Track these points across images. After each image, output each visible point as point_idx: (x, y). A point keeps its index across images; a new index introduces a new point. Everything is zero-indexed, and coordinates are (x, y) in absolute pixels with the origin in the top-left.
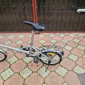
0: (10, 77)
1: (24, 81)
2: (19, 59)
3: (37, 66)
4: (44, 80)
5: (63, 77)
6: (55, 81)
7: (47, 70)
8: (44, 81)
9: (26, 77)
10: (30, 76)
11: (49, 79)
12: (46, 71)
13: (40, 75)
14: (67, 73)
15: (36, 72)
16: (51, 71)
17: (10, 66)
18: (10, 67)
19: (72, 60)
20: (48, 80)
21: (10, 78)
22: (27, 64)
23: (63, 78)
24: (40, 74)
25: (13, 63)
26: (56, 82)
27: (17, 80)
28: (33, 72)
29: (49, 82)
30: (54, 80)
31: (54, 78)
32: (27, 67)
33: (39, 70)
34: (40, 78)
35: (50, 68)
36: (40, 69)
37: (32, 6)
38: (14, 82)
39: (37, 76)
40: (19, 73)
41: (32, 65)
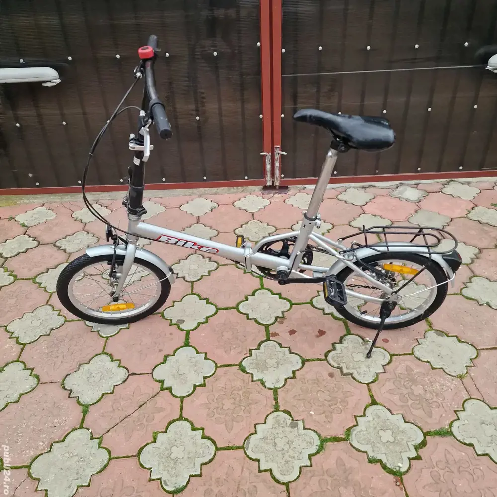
0: (203, 385)
1: (276, 399)
2: (218, 309)
3: (318, 337)
4: (369, 390)
5: (461, 377)
6: (421, 392)
7: (374, 349)
8: (372, 396)
9: (278, 381)
10: (294, 377)
11: (393, 387)
12: (369, 355)
13: (345, 371)
14: (476, 361)
15: (318, 360)
16: (392, 356)
17: (187, 338)
18: (187, 344)
19: (488, 304)
20: (390, 392)
21: (201, 385)
22: (267, 327)
23: (457, 381)
24: (343, 365)
25: (199, 324)
26: (428, 396)
27: (240, 392)
28: (308, 360)
29: (396, 398)
30: (418, 390)
31: (414, 381)
32: (268, 340)
33: (334, 349)
34: (347, 385)
35: (386, 341)
36: (338, 346)
37: (260, 48)
38: (228, 404)
39: (331, 375)
40: (240, 365)
41: (292, 332)
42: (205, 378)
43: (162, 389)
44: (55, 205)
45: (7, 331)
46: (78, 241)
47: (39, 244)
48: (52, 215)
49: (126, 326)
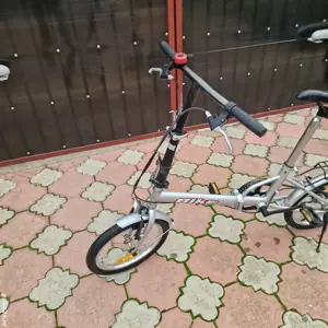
0: (222, 305)
2: (195, 238)
3: (277, 244)
9: (272, 287)
10: (281, 280)
12: (318, 250)
13: (311, 266)
15: (288, 262)
17: (187, 269)
18: (190, 274)
22: (238, 244)
25: (188, 254)
27: (253, 304)
28: (282, 264)
32: (246, 255)
33: (293, 251)
36: (294, 248)
37: (168, 37)
39: (304, 272)
40: (239, 281)
41: (258, 245)
42: (220, 299)
43: (194, 318)
44: (9, 176)
45: (31, 301)
46: (49, 204)
47: (15, 213)
48: (12, 185)
49: (133, 270)
